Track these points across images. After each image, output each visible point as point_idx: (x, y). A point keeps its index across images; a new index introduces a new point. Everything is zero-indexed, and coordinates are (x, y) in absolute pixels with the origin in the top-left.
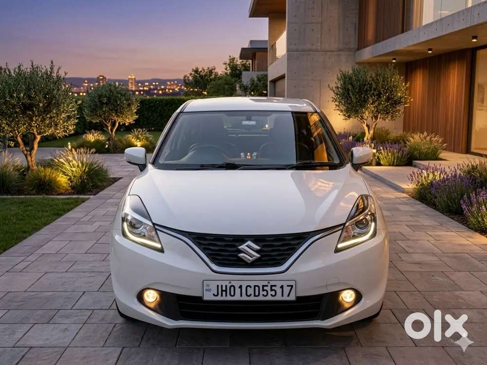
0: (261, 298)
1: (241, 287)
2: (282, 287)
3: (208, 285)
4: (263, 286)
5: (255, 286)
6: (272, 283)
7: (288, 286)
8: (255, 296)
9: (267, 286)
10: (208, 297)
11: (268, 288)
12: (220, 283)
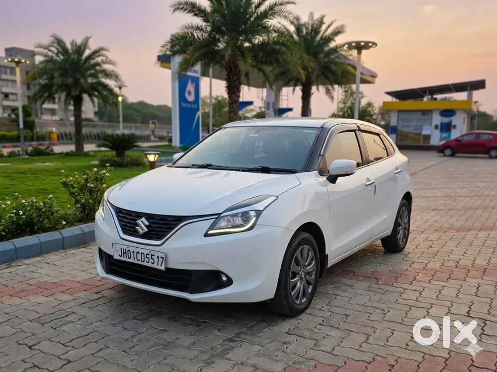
0: (145, 264)
1: (133, 252)
2: (158, 257)
3: (116, 248)
4: (147, 254)
5: (142, 253)
6: (152, 253)
7: (161, 257)
8: (142, 261)
9: (149, 254)
10: (116, 256)
11: (149, 256)
12: (123, 247)
